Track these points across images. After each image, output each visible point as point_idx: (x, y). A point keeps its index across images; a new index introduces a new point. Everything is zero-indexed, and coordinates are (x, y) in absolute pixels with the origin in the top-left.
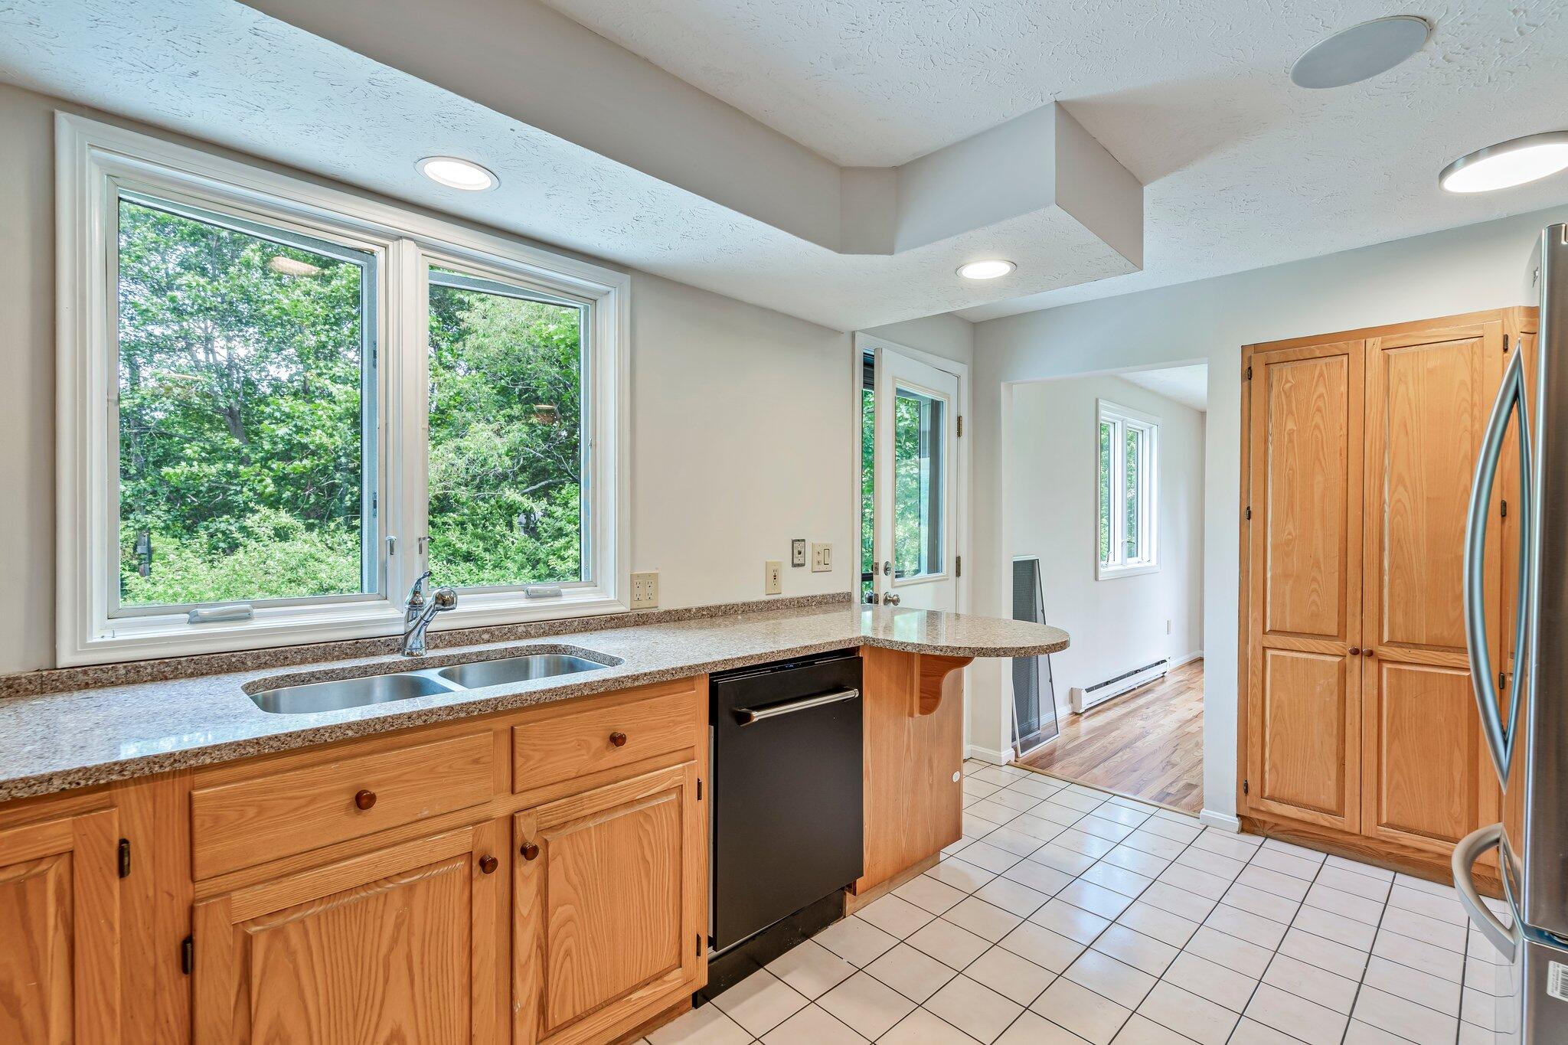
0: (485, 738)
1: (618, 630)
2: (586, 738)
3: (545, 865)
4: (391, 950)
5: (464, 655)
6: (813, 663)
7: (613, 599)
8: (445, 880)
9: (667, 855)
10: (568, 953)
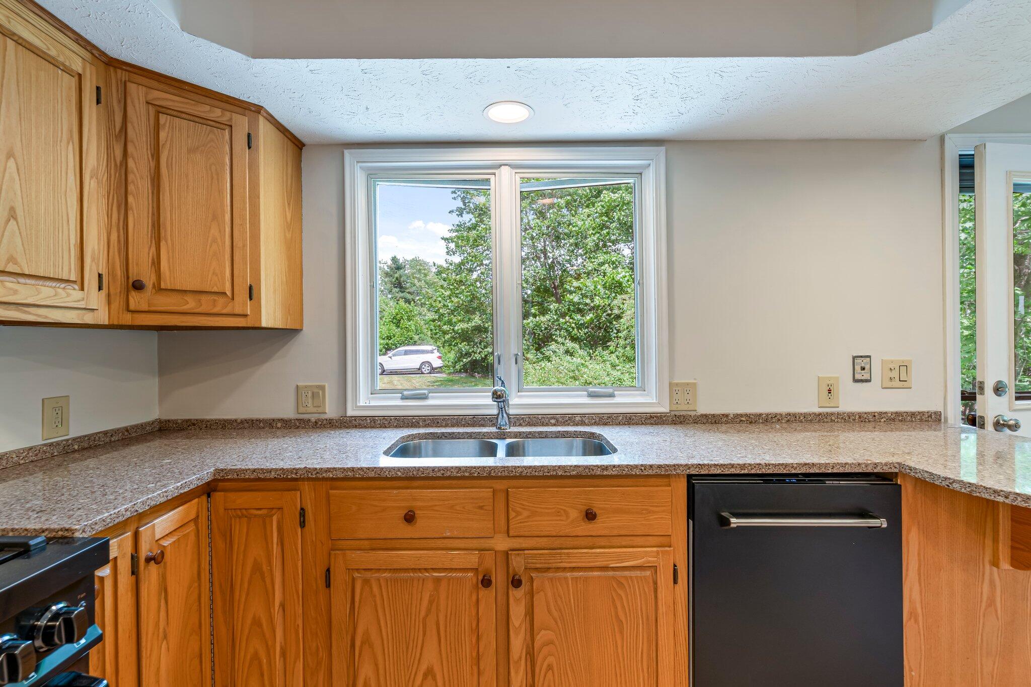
0: (486, 493)
1: (656, 427)
2: (564, 508)
3: (531, 594)
4: (427, 615)
5: (530, 433)
6: (823, 482)
7: (655, 401)
8: (459, 582)
9: (641, 622)
10: (550, 667)
